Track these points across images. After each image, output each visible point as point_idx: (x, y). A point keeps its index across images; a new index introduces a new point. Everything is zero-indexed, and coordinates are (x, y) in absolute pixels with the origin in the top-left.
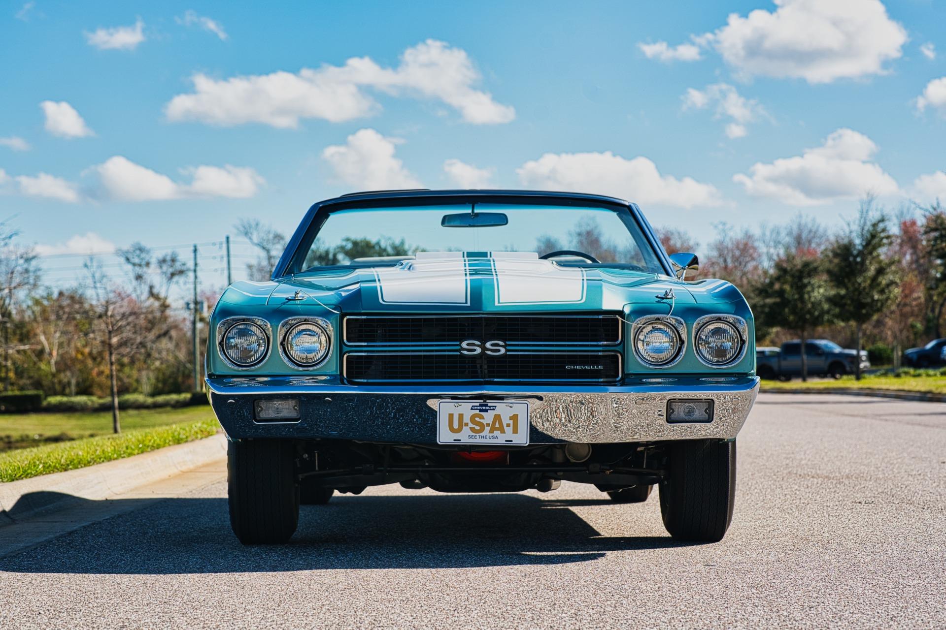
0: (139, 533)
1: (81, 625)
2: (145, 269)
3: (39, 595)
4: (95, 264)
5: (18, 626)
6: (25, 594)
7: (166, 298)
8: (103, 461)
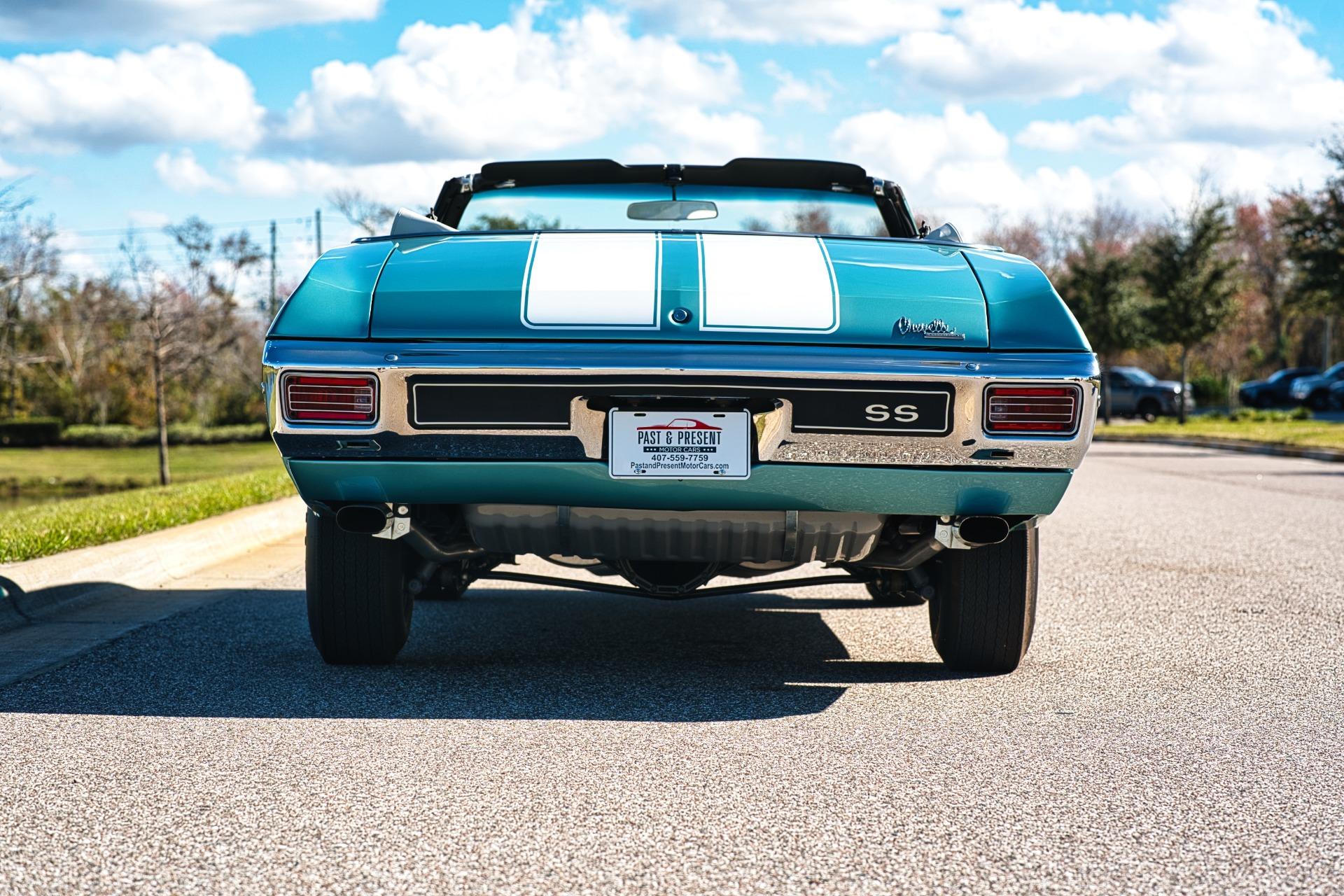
0: (214, 643)
1: (140, 804)
2: (204, 253)
3: (73, 749)
4: (135, 245)
5: (43, 803)
6: (52, 747)
7: (232, 293)
8: (155, 530)
